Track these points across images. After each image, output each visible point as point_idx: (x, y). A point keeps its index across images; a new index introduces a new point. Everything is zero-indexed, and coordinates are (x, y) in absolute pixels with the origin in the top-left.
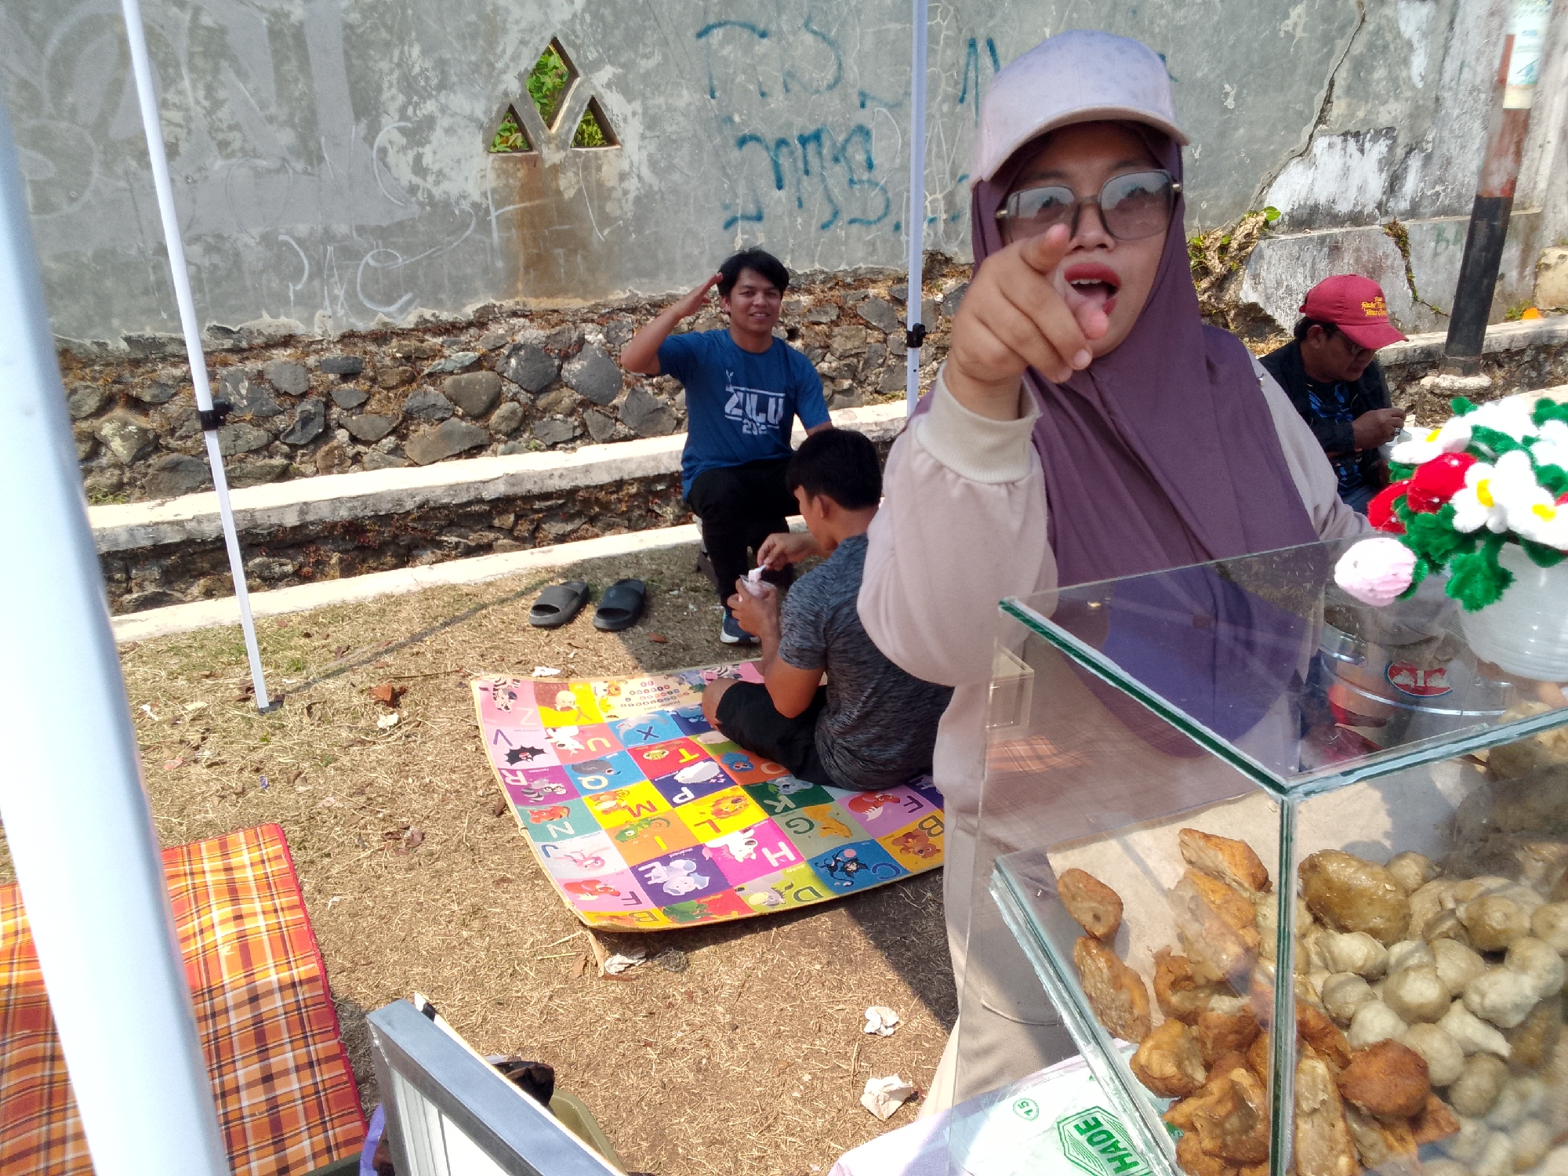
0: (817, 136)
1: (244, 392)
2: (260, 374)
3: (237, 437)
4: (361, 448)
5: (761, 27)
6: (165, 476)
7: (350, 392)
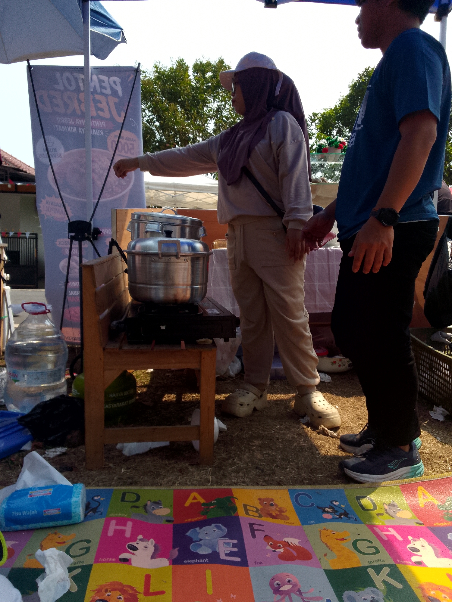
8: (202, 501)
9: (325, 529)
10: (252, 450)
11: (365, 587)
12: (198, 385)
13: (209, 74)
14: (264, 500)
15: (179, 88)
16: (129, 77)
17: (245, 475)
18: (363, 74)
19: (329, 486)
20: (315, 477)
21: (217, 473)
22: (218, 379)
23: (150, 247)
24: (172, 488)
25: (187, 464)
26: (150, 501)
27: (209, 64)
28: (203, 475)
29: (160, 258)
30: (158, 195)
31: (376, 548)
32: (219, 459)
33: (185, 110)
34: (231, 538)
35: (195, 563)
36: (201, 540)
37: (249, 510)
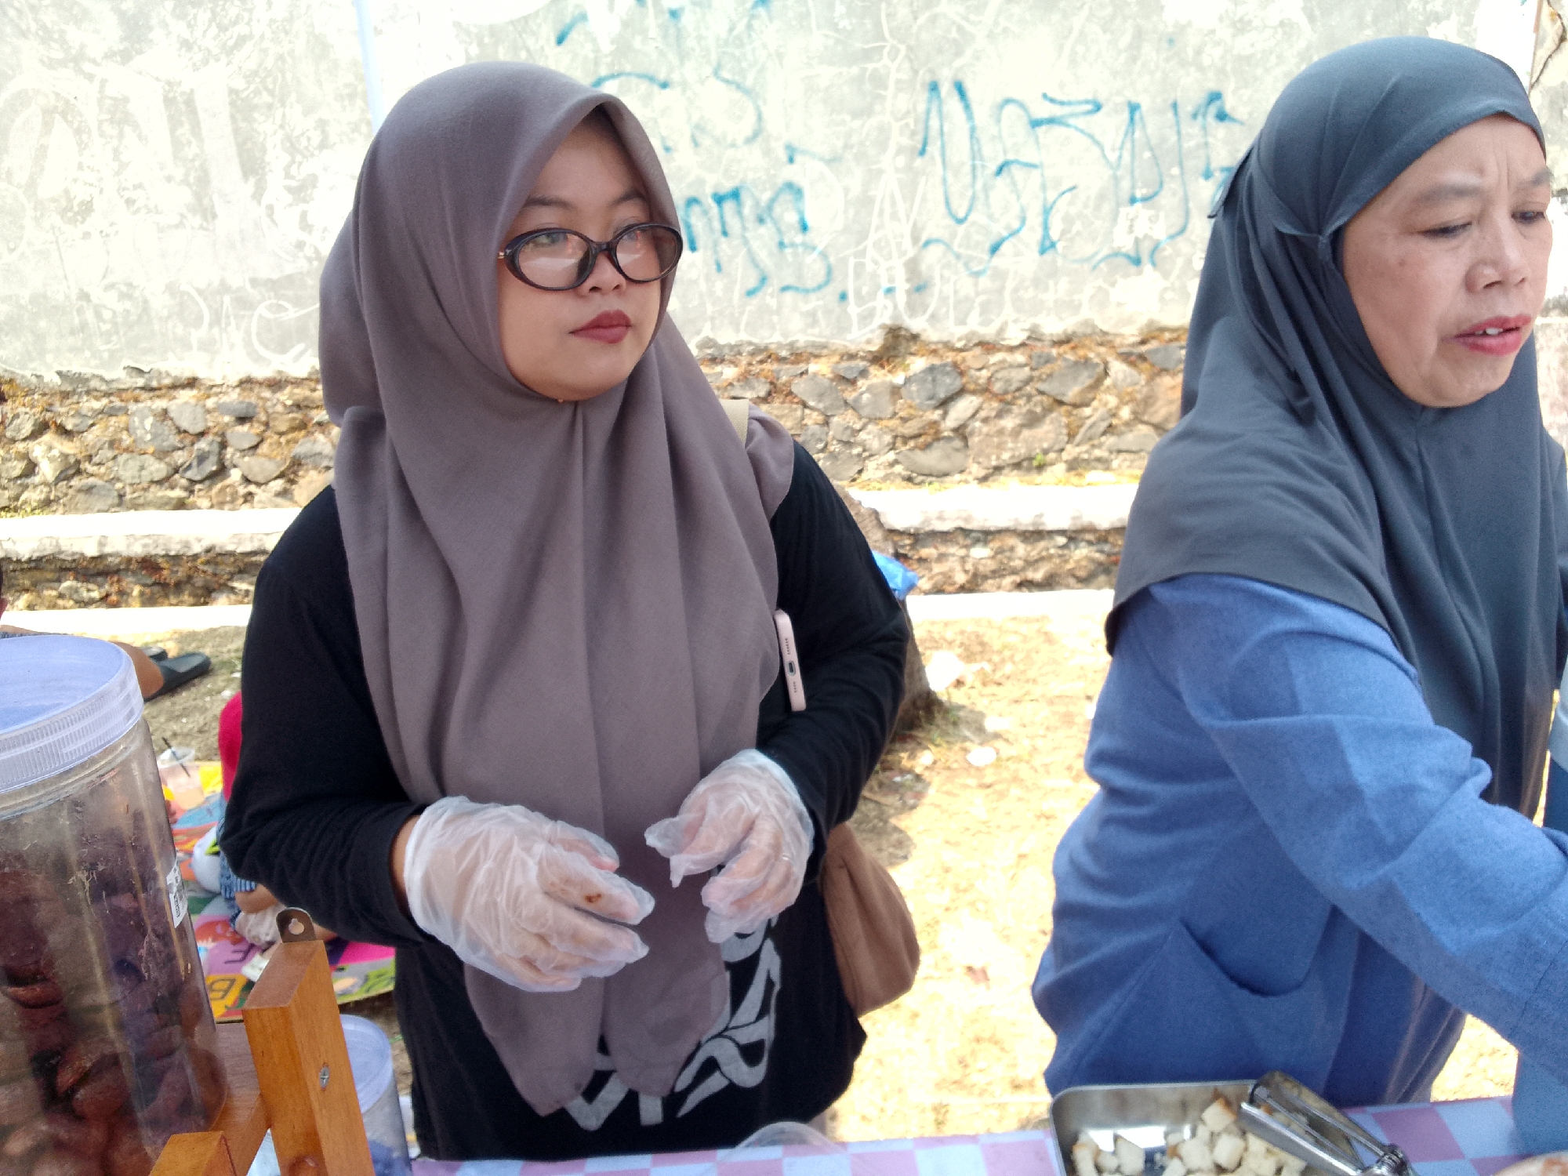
0: (735, 195)
1: (148, 427)
2: (165, 412)
3: (142, 468)
4: (252, 488)
5: (662, 76)
6: (81, 497)
7: (244, 435)
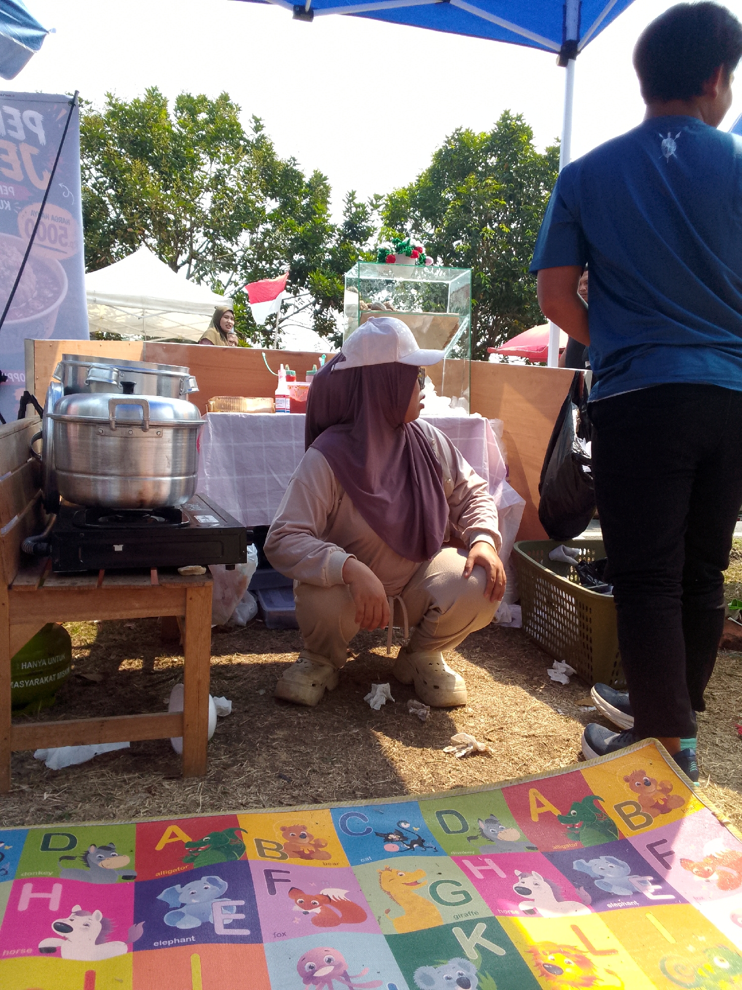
8: (186, 839)
9: (388, 869)
10: (272, 747)
11: (449, 957)
12: (181, 643)
13: (203, 116)
14: (291, 829)
15: (149, 135)
16: (58, 112)
17: (259, 790)
18: (453, 137)
19: (395, 798)
20: (373, 785)
21: (212, 790)
22: (216, 631)
23: (95, 411)
24: (134, 820)
25: (160, 778)
26: (95, 845)
27: (203, 100)
28: (189, 794)
29: (112, 429)
30: (112, 315)
31: (465, 893)
32: (217, 766)
33: (161, 173)
34: (235, 898)
35: (172, 946)
36: (183, 905)
37: (266, 848)
